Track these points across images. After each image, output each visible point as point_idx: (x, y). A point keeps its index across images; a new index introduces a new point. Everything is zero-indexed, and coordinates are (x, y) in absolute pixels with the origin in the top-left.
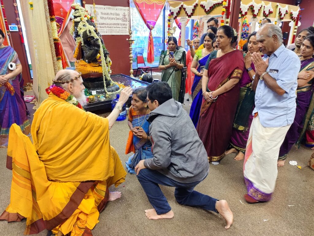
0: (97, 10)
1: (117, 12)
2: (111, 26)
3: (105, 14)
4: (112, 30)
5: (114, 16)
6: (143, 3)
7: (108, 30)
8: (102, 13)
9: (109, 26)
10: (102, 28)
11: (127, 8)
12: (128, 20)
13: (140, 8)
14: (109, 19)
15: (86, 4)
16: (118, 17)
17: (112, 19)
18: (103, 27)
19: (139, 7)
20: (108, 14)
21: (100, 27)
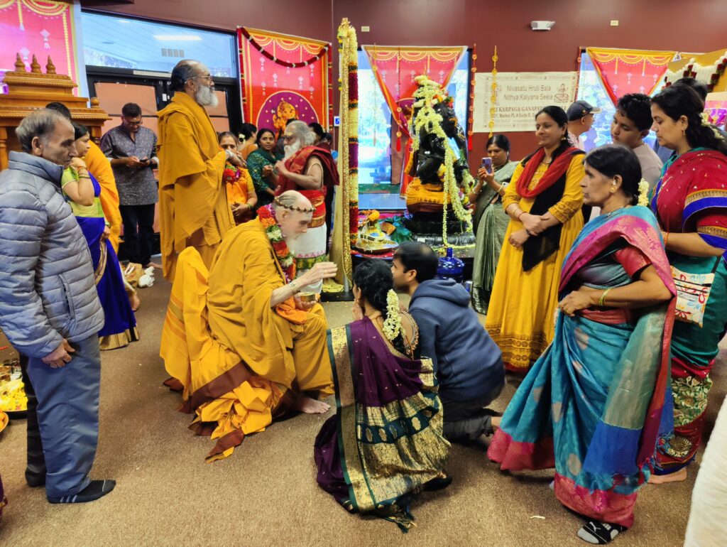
0: (499, 82)
1: (546, 83)
2: (527, 113)
3: (517, 89)
4: (527, 121)
5: (538, 93)
6: (614, 62)
7: (518, 121)
8: (509, 88)
9: (522, 113)
10: (504, 119)
11: (573, 74)
12: (570, 99)
13: (605, 73)
14: (525, 98)
15: (477, 71)
16: (546, 93)
17: (532, 98)
18: (508, 116)
19: (601, 70)
20: (522, 89)
21: (501, 116)
